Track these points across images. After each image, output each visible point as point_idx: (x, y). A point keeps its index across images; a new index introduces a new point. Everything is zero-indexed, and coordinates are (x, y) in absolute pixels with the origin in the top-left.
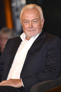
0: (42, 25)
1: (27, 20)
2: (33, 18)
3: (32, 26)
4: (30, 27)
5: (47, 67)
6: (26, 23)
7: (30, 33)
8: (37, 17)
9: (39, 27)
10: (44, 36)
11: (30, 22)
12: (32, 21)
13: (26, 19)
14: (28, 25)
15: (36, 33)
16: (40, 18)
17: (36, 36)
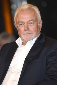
0: (40, 28)
1: (22, 22)
2: (29, 19)
3: (28, 28)
4: (26, 29)
5: (47, 75)
6: (21, 26)
7: (26, 36)
8: (34, 18)
9: (37, 30)
10: (43, 40)
11: (26, 23)
12: (28, 22)
13: (21, 20)
14: (24, 27)
15: (33, 37)
16: (37, 19)
17: (32, 39)
